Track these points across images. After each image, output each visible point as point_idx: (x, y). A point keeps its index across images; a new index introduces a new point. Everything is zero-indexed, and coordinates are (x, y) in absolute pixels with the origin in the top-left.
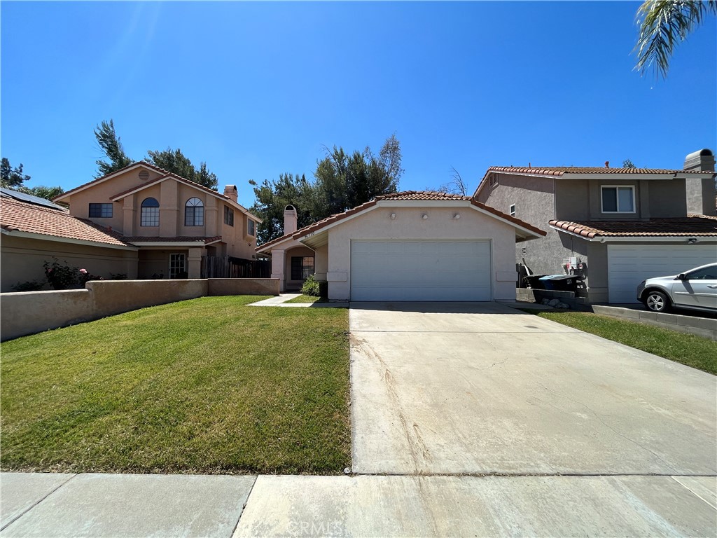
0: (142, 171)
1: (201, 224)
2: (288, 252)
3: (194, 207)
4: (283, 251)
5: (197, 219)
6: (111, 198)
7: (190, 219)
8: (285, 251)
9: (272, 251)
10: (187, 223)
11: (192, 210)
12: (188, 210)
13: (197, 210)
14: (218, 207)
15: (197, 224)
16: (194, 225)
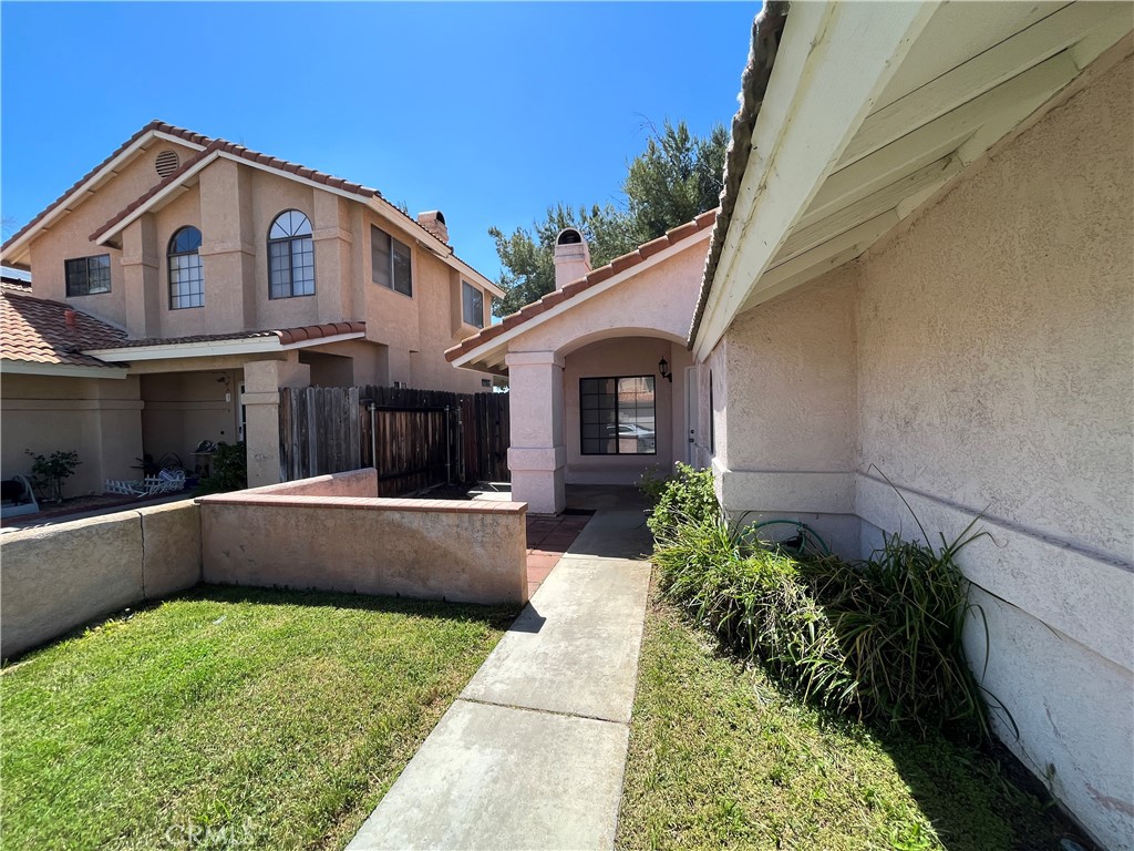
0: (164, 154)
1: (309, 288)
2: (568, 360)
3: (290, 240)
4: (550, 358)
5: (298, 275)
6: (94, 237)
7: (281, 278)
8: (557, 354)
9: (510, 360)
10: (277, 291)
11: (285, 249)
12: (276, 250)
13: (297, 246)
14: (350, 231)
15: (299, 290)
16: (292, 296)
